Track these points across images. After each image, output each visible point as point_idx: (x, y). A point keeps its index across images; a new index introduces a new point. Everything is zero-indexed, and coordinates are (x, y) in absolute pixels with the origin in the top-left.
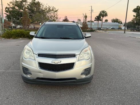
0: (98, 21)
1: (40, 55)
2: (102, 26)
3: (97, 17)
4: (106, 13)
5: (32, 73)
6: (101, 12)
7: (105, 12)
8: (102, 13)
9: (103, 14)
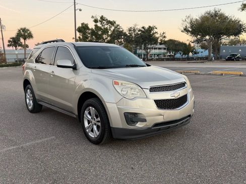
0: (16, 47)
1: (153, 89)
2: (25, 55)
3: (11, 40)
4: (30, 33)
5: (147, 118)
6: (19, 31)
7: (28, 30)
8: (23, 33)
9: (25, 34)
